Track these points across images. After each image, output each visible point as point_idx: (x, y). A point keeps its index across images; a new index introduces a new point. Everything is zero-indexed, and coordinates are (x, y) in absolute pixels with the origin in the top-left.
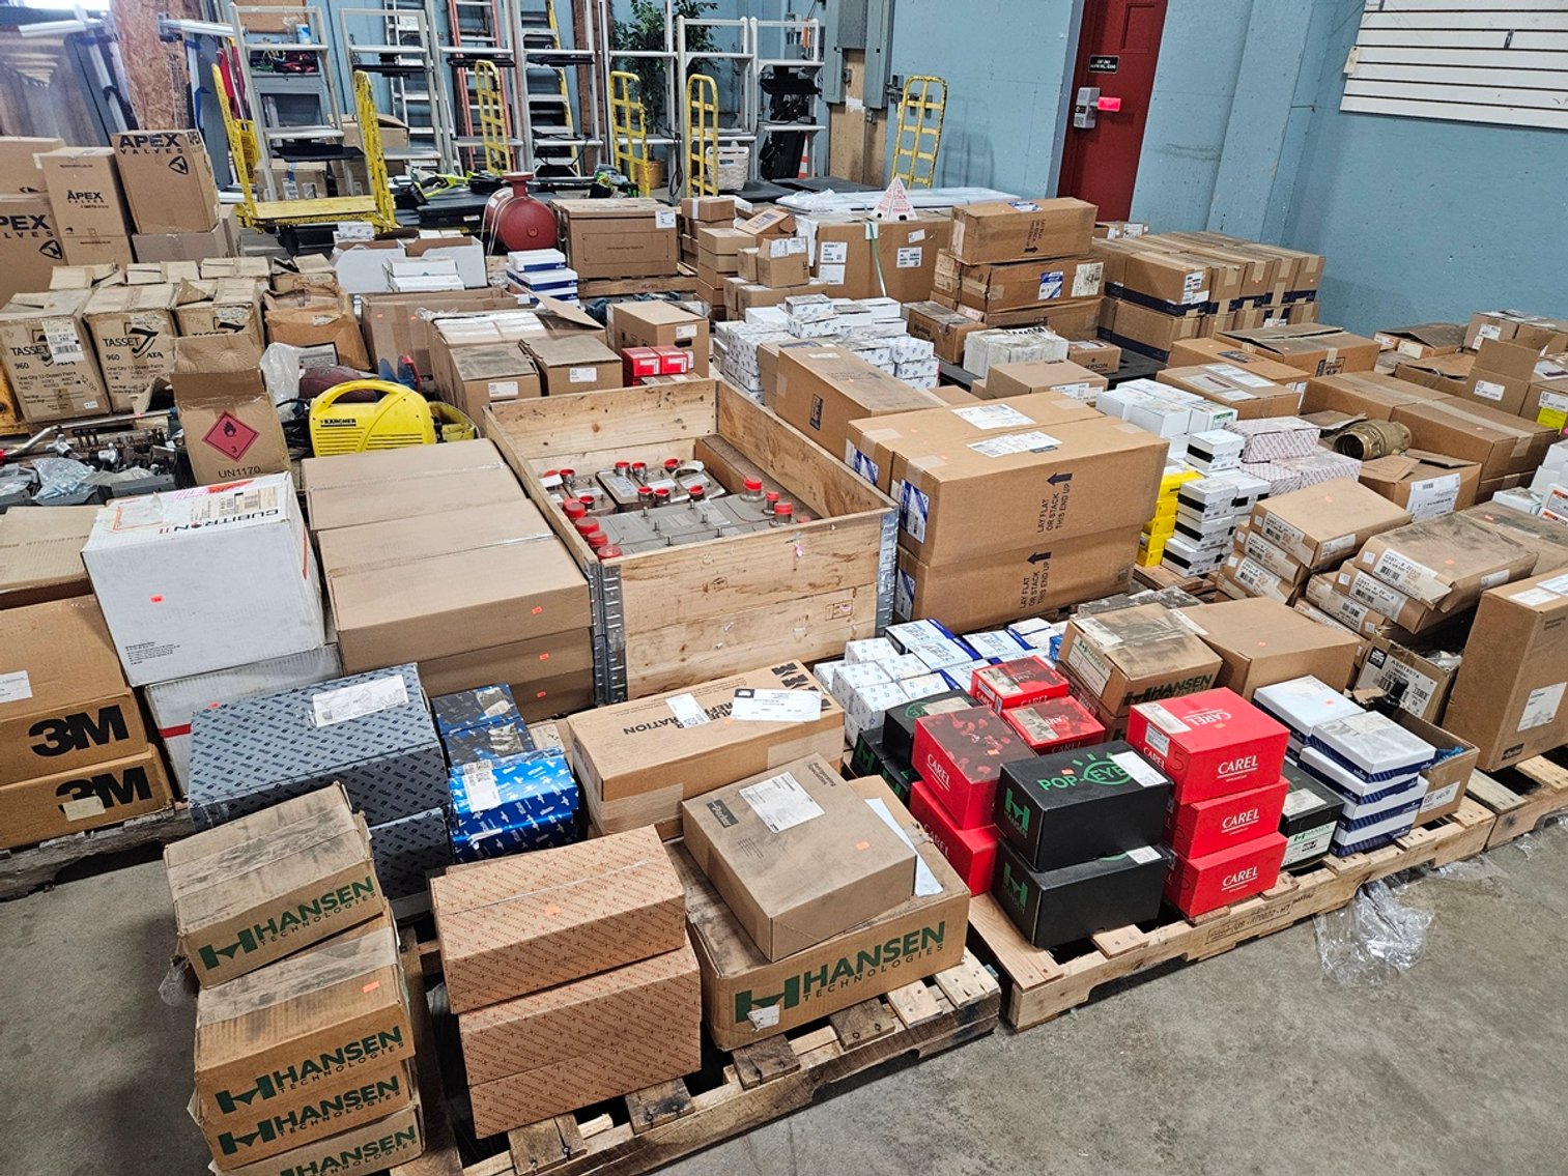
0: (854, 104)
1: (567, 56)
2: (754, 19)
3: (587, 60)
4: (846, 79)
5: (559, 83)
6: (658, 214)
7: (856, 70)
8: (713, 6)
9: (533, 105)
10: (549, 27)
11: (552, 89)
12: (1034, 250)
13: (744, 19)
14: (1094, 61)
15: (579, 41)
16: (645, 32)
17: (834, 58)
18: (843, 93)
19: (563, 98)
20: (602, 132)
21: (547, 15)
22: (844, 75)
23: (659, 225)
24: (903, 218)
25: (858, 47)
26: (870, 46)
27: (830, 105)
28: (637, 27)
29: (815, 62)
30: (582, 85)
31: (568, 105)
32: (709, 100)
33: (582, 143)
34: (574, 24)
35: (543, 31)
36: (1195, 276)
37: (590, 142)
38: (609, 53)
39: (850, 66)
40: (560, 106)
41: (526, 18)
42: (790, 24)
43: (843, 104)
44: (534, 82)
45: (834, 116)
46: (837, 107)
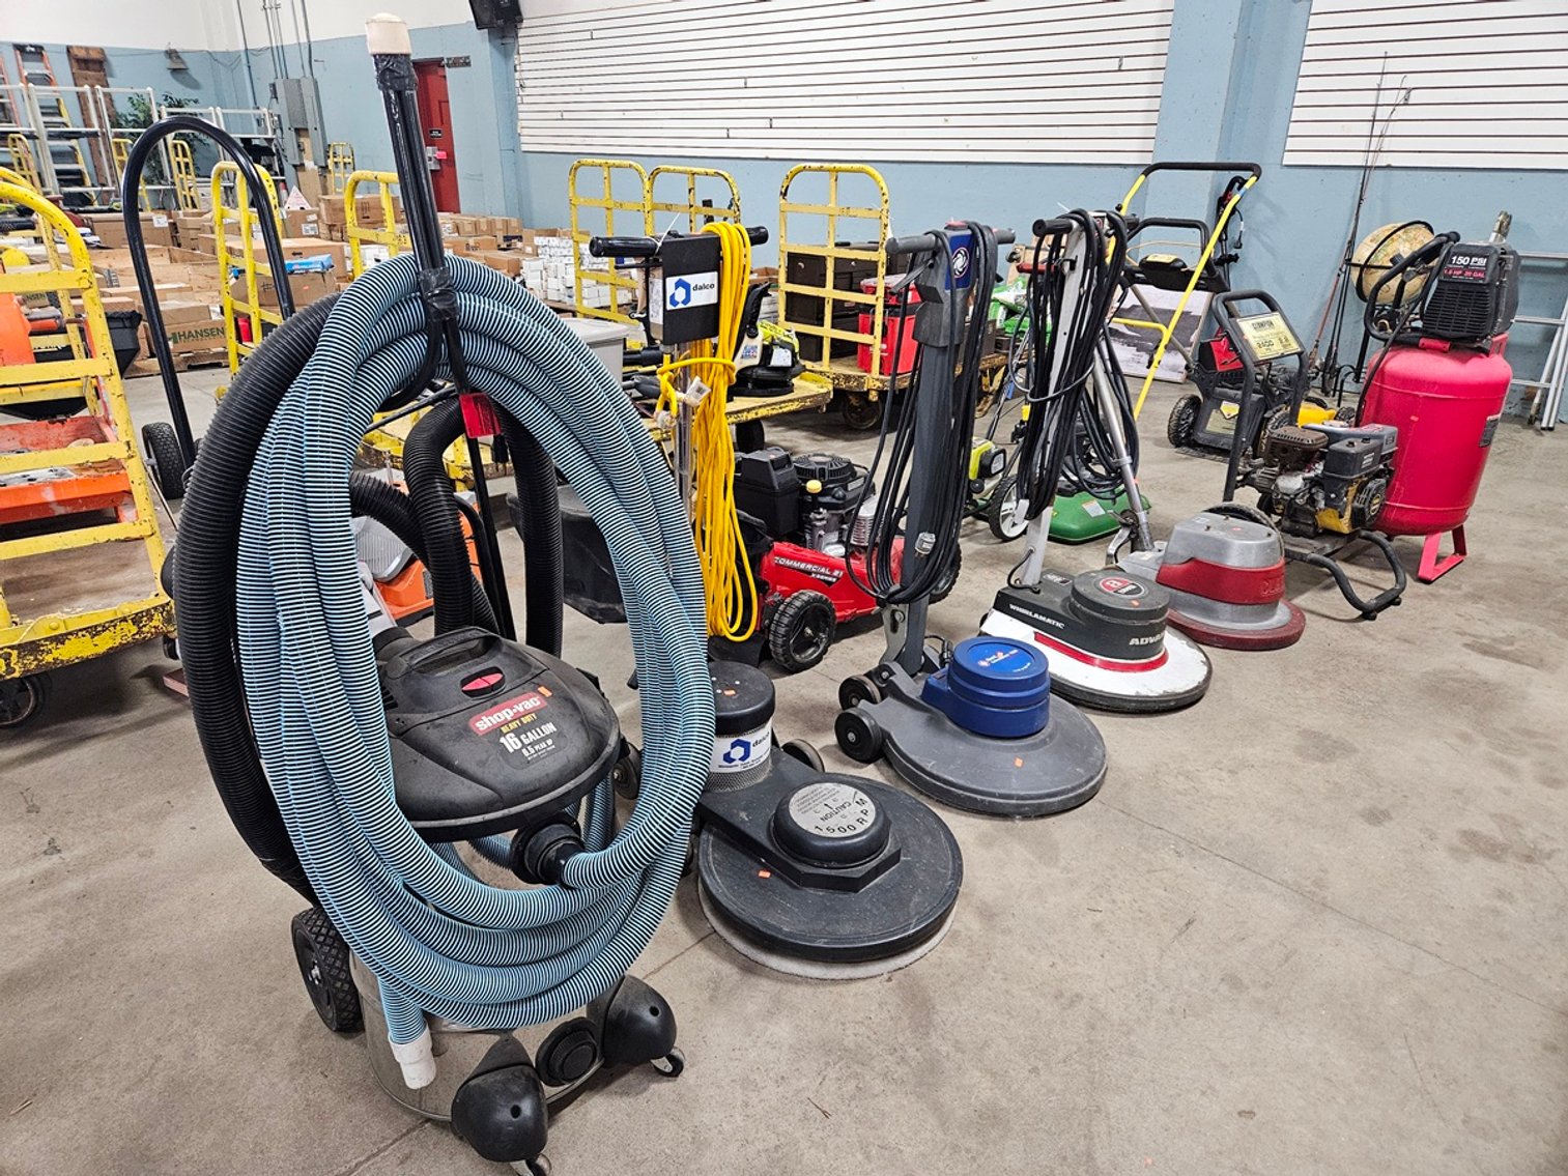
0: (309, 164)
1: (79, 132)
2: (218, 108)
3: (95, 134)
4: (301, 149)
5: (76, 156)
6: (154, 218)
7: (306, 142)
8: (196, 102)
9: (59, 172)
10: (61, 116)
11: (71, 161)
12: (368, 217)
13: (211, 108)
14: (431, 132)
15: (87, 123)
16: (142, 119)
17: (290, 136)
18: (301, 158)
19: (81, 166)
20: (113, 182)
21: (58, 108)
22: (299, 146)
23: (156, 225)
24: (302, 208)
25: (303, 127)
26: (310, 127)
27: (295, 166)
28: (134, 115)
29: (270, 135)
30: (95, 153)
31: (86, 171)
32: (185, 155)
33: (99, 188)
34: (83, 114)
35: (57, 119)
36: (447, 226)
37: (104, 188)
38: (111, 132)
39: (302, 140)
40: (79, 172)
41: (44, 111)
42: (257, 112)
43: (302, 165)
44: (57, 156)
45: (300, 174)
46: (300, 167)
